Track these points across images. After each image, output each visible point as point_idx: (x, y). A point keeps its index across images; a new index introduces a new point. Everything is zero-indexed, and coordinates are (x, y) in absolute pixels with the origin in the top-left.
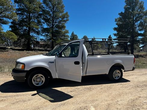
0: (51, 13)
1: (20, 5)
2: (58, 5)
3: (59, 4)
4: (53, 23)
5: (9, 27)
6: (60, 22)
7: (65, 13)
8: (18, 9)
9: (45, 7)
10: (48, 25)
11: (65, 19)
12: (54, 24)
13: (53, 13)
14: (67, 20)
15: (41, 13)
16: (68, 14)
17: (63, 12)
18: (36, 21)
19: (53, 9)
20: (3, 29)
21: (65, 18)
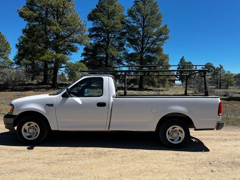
0: (140, 29)
1: (96, 23)
2: (151, 15)
3: (153, 13)
4: (143, 44)
5: (81, 55)
6: (154, 42)
7: (163, 26)
8: (92, 28)
9: (131, 21)
10: (135, 49)
11: (163, 37)
12: (145, 47)
13: (143, 29)
14: (166, 38)
15: (125, 31)
16: (167, 27)
17: (159, 25)
18: (117, 44)
19: (144, 23)
20: (69, 59)
21: (162, 34)
